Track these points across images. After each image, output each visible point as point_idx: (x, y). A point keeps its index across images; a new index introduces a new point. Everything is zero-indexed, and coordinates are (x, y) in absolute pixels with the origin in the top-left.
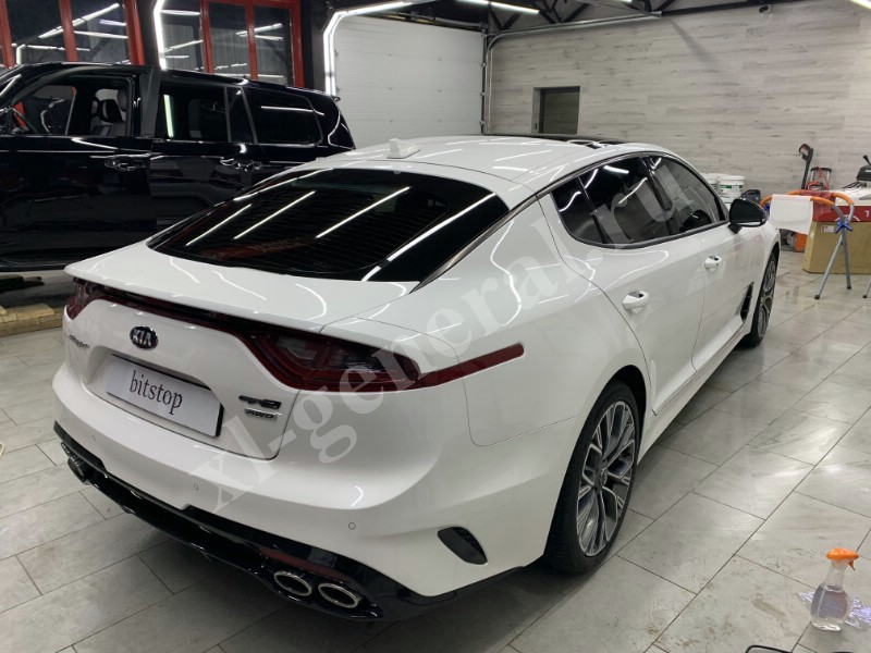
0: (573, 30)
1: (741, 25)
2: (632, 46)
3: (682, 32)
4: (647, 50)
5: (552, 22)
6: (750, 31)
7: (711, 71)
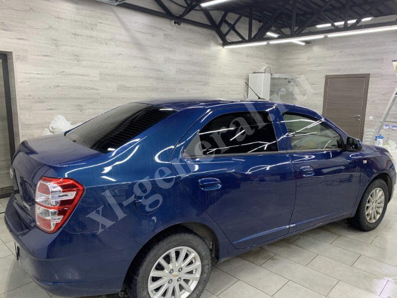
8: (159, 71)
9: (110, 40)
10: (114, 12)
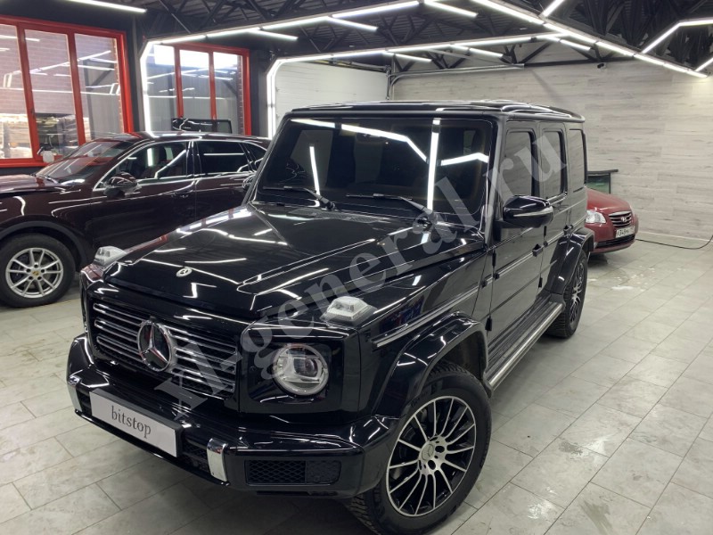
0: (457, 74)
1: (584, 76)
3: (539, 80)
5: (441, 68)
6: (590, 80)
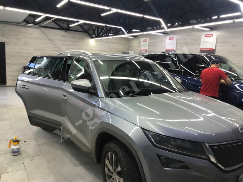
1: (59, 34)
2: (26, 33)
3: (43, 32)
4: (32, 35)
6: (62, 35)
7: (53, 44)
8: (59, 48)
9: (38, 38)
10: (40, 29)
